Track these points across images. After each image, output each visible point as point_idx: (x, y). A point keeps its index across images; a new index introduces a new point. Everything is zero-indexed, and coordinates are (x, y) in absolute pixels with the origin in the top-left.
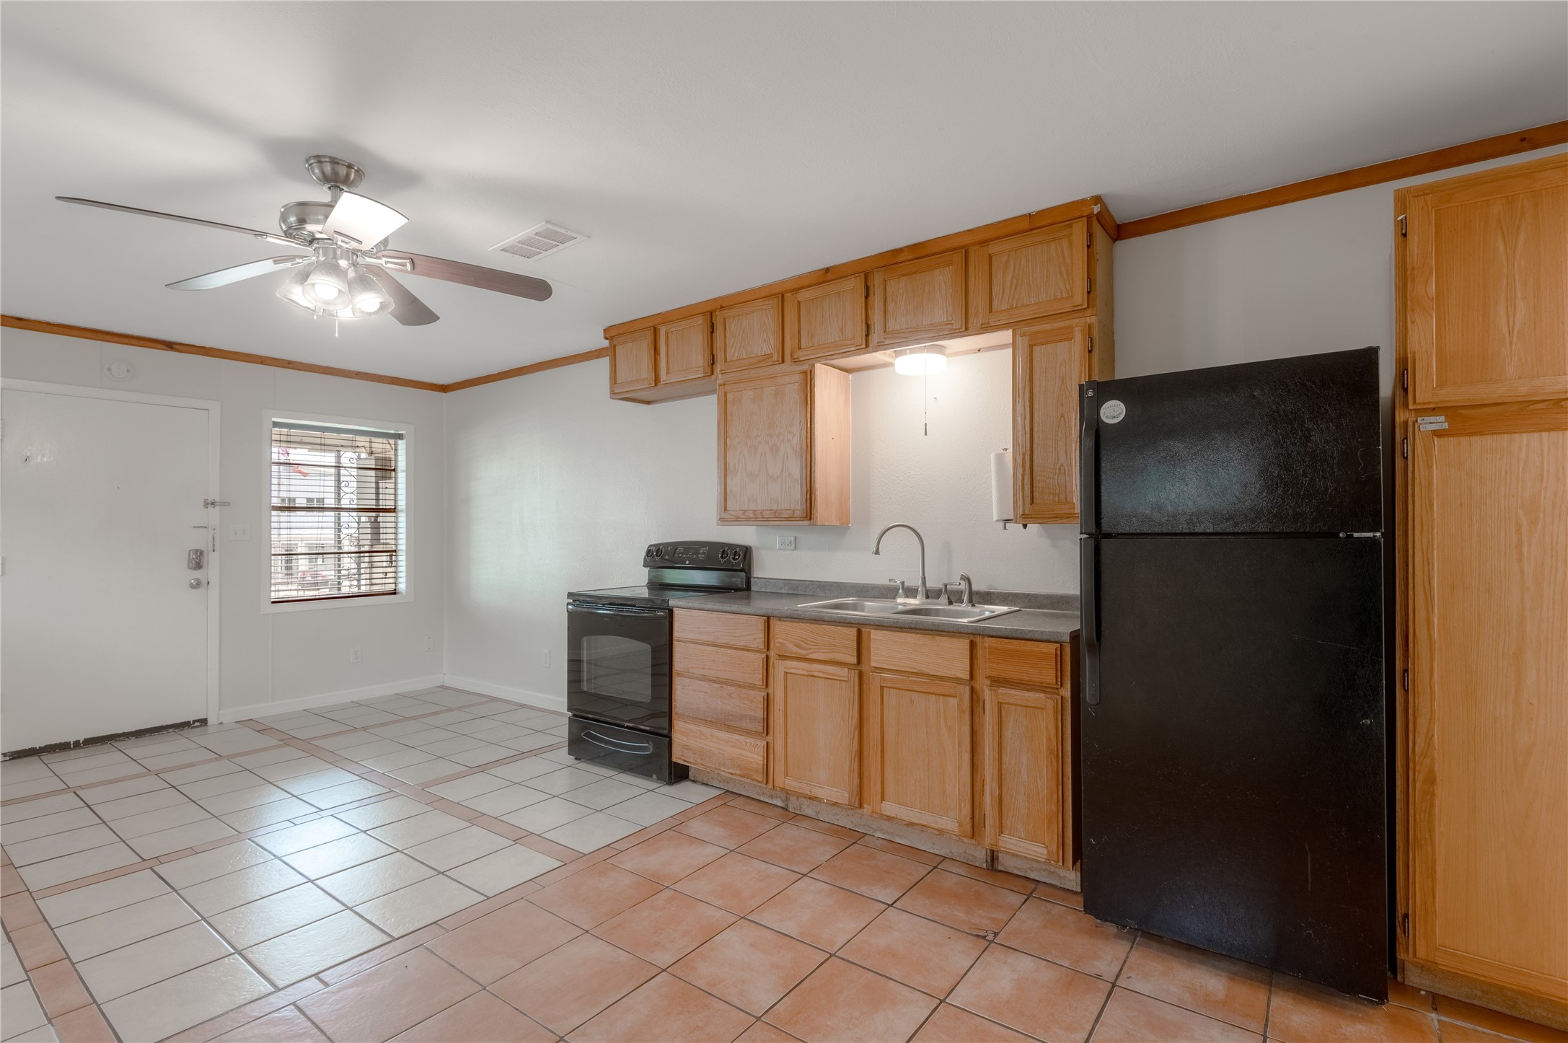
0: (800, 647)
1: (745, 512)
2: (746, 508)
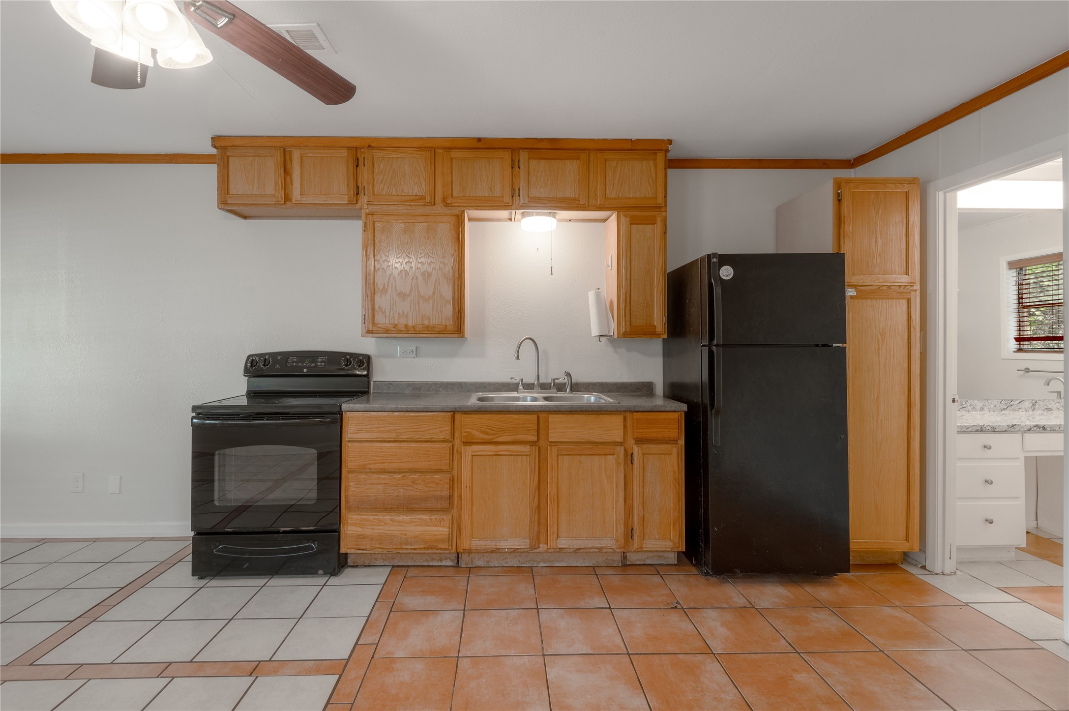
0: (486, 433)
1: (395, 326)
2: (397, 323)
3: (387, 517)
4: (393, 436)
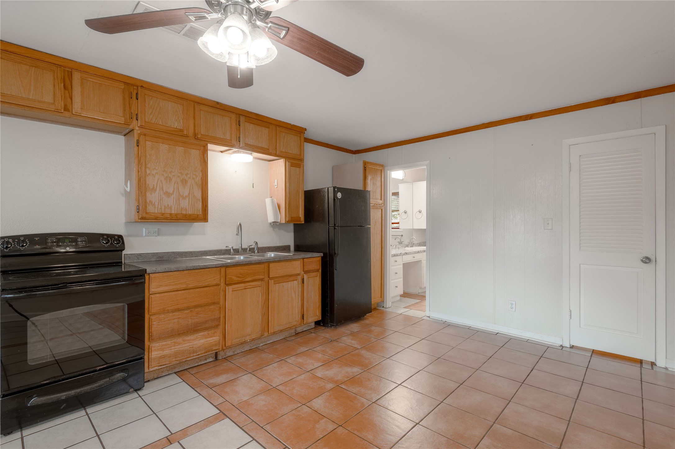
0: (240, 277)
1: (163, 214)
2: (163, 212)
3: (180, 340)
4: (184, 286)
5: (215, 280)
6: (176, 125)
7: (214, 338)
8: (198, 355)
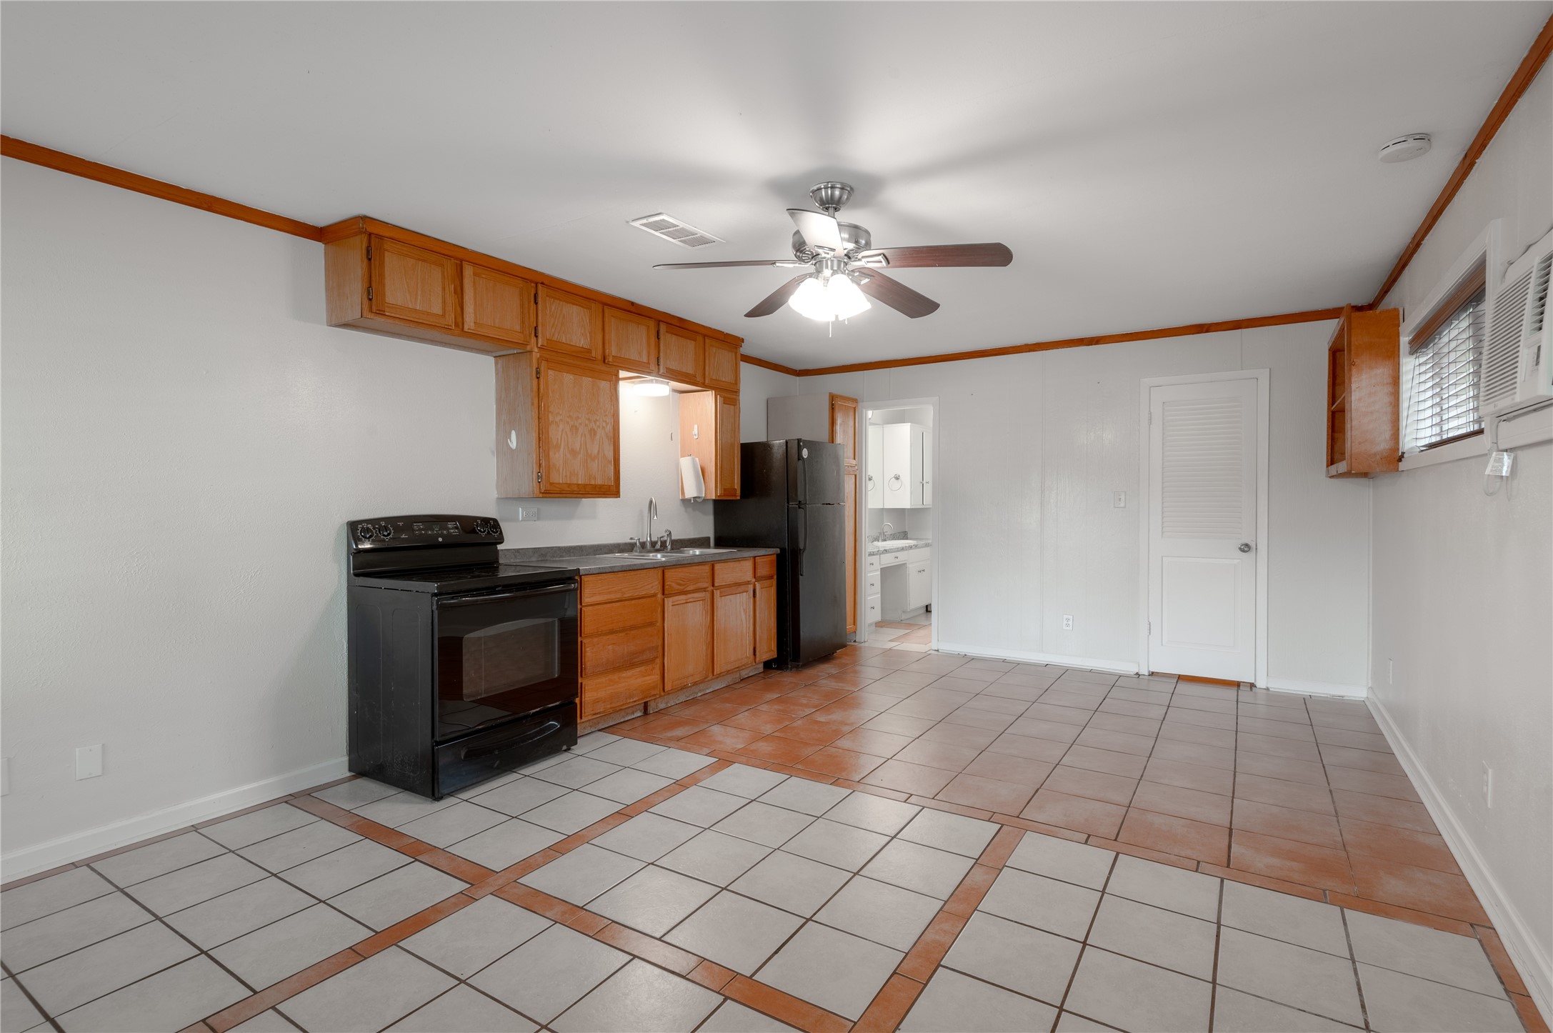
0: (680, 585)
1: (569, 485)
2: (569, 482)
3: (615, 677)
4: (618, 596)
5: (652, 587)
6: (582, 342)
7: (653, 677)
8: (635, 701)
